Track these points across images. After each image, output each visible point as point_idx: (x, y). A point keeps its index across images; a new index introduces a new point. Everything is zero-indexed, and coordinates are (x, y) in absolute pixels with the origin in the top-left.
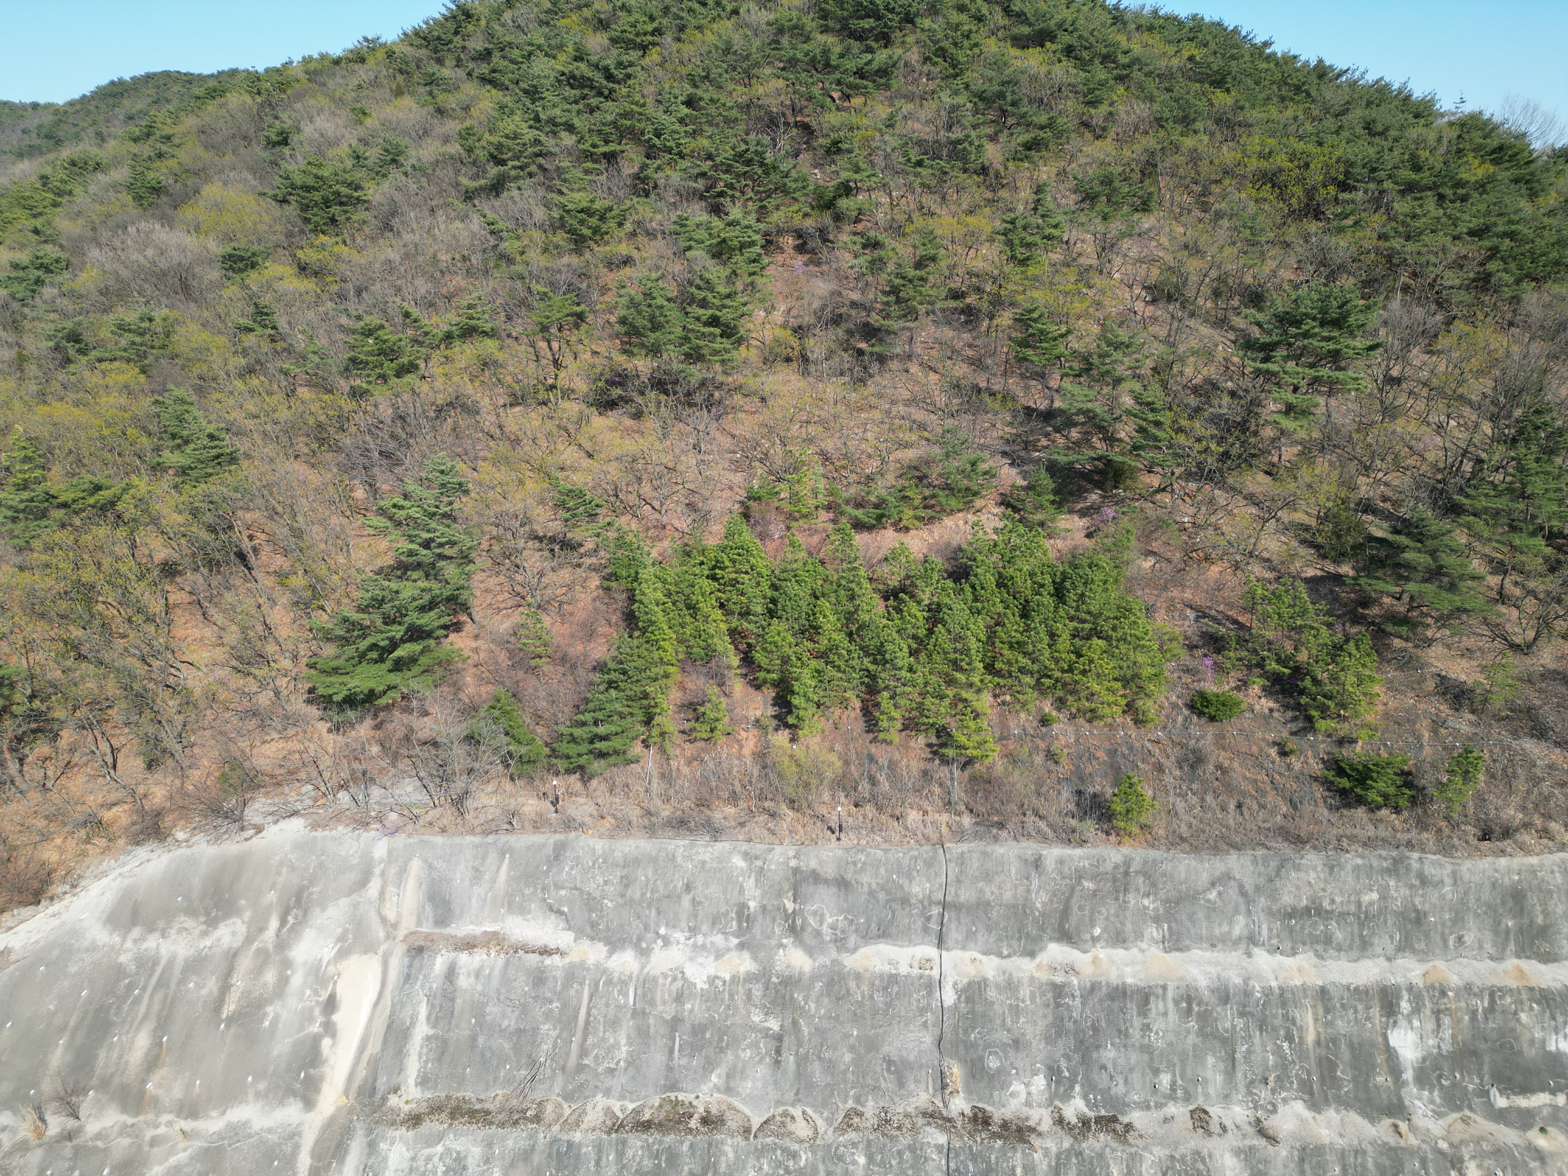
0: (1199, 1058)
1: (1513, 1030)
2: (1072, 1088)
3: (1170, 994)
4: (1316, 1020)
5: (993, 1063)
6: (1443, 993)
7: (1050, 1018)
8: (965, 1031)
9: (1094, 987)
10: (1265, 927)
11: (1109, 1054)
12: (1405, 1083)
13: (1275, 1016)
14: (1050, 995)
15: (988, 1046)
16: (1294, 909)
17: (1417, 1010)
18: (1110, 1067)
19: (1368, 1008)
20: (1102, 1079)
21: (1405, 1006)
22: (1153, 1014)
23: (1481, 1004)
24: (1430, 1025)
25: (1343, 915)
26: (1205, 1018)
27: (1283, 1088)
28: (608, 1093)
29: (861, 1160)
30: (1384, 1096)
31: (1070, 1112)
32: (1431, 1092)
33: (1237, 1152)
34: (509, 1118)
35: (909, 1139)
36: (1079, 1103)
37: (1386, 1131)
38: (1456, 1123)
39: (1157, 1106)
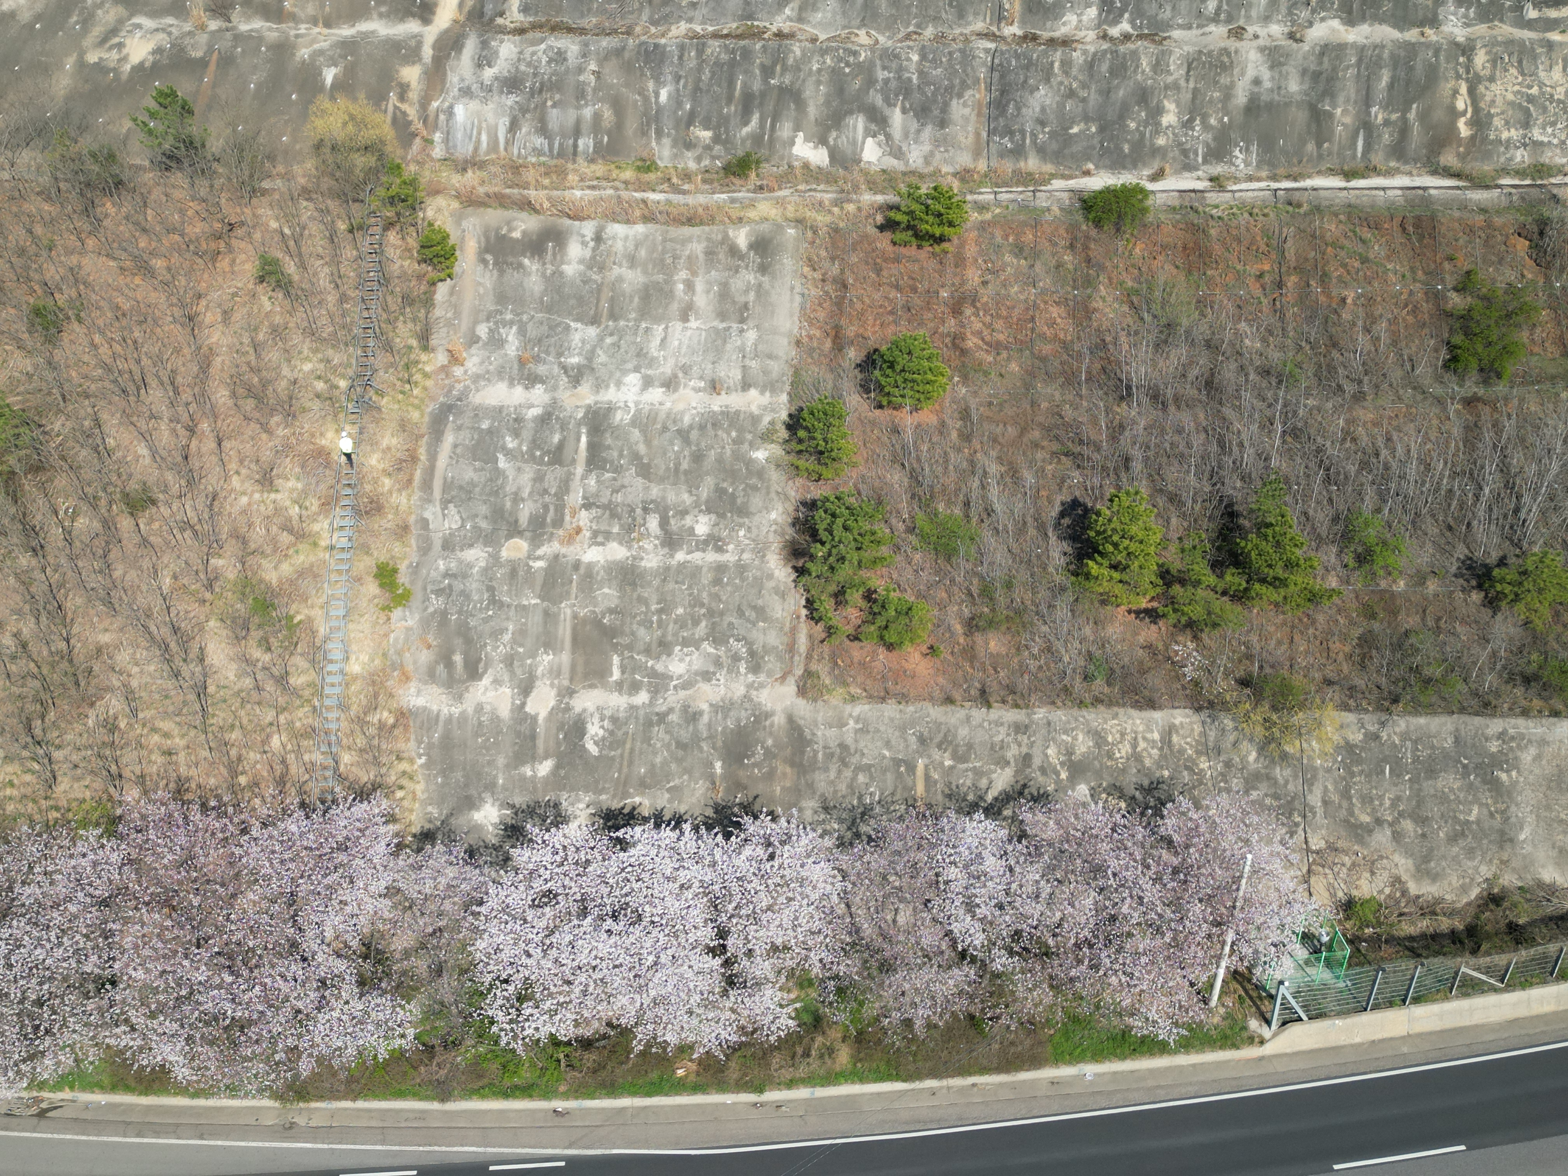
2: (1121, 15)
12: (1444, 3)
20: (1151, 8)
27: (1323, 9)
28: (690, 20)
29: (915, 58)
30: (1420, 13)
31: (1115, 32)
32: (1467, 9)
33: (1262, 49)
34: (602, 32)
35: (961, 46)
36: (1125, 26)
37: (1412, 35)
38: (1481, 29)
39: (1199, 26)
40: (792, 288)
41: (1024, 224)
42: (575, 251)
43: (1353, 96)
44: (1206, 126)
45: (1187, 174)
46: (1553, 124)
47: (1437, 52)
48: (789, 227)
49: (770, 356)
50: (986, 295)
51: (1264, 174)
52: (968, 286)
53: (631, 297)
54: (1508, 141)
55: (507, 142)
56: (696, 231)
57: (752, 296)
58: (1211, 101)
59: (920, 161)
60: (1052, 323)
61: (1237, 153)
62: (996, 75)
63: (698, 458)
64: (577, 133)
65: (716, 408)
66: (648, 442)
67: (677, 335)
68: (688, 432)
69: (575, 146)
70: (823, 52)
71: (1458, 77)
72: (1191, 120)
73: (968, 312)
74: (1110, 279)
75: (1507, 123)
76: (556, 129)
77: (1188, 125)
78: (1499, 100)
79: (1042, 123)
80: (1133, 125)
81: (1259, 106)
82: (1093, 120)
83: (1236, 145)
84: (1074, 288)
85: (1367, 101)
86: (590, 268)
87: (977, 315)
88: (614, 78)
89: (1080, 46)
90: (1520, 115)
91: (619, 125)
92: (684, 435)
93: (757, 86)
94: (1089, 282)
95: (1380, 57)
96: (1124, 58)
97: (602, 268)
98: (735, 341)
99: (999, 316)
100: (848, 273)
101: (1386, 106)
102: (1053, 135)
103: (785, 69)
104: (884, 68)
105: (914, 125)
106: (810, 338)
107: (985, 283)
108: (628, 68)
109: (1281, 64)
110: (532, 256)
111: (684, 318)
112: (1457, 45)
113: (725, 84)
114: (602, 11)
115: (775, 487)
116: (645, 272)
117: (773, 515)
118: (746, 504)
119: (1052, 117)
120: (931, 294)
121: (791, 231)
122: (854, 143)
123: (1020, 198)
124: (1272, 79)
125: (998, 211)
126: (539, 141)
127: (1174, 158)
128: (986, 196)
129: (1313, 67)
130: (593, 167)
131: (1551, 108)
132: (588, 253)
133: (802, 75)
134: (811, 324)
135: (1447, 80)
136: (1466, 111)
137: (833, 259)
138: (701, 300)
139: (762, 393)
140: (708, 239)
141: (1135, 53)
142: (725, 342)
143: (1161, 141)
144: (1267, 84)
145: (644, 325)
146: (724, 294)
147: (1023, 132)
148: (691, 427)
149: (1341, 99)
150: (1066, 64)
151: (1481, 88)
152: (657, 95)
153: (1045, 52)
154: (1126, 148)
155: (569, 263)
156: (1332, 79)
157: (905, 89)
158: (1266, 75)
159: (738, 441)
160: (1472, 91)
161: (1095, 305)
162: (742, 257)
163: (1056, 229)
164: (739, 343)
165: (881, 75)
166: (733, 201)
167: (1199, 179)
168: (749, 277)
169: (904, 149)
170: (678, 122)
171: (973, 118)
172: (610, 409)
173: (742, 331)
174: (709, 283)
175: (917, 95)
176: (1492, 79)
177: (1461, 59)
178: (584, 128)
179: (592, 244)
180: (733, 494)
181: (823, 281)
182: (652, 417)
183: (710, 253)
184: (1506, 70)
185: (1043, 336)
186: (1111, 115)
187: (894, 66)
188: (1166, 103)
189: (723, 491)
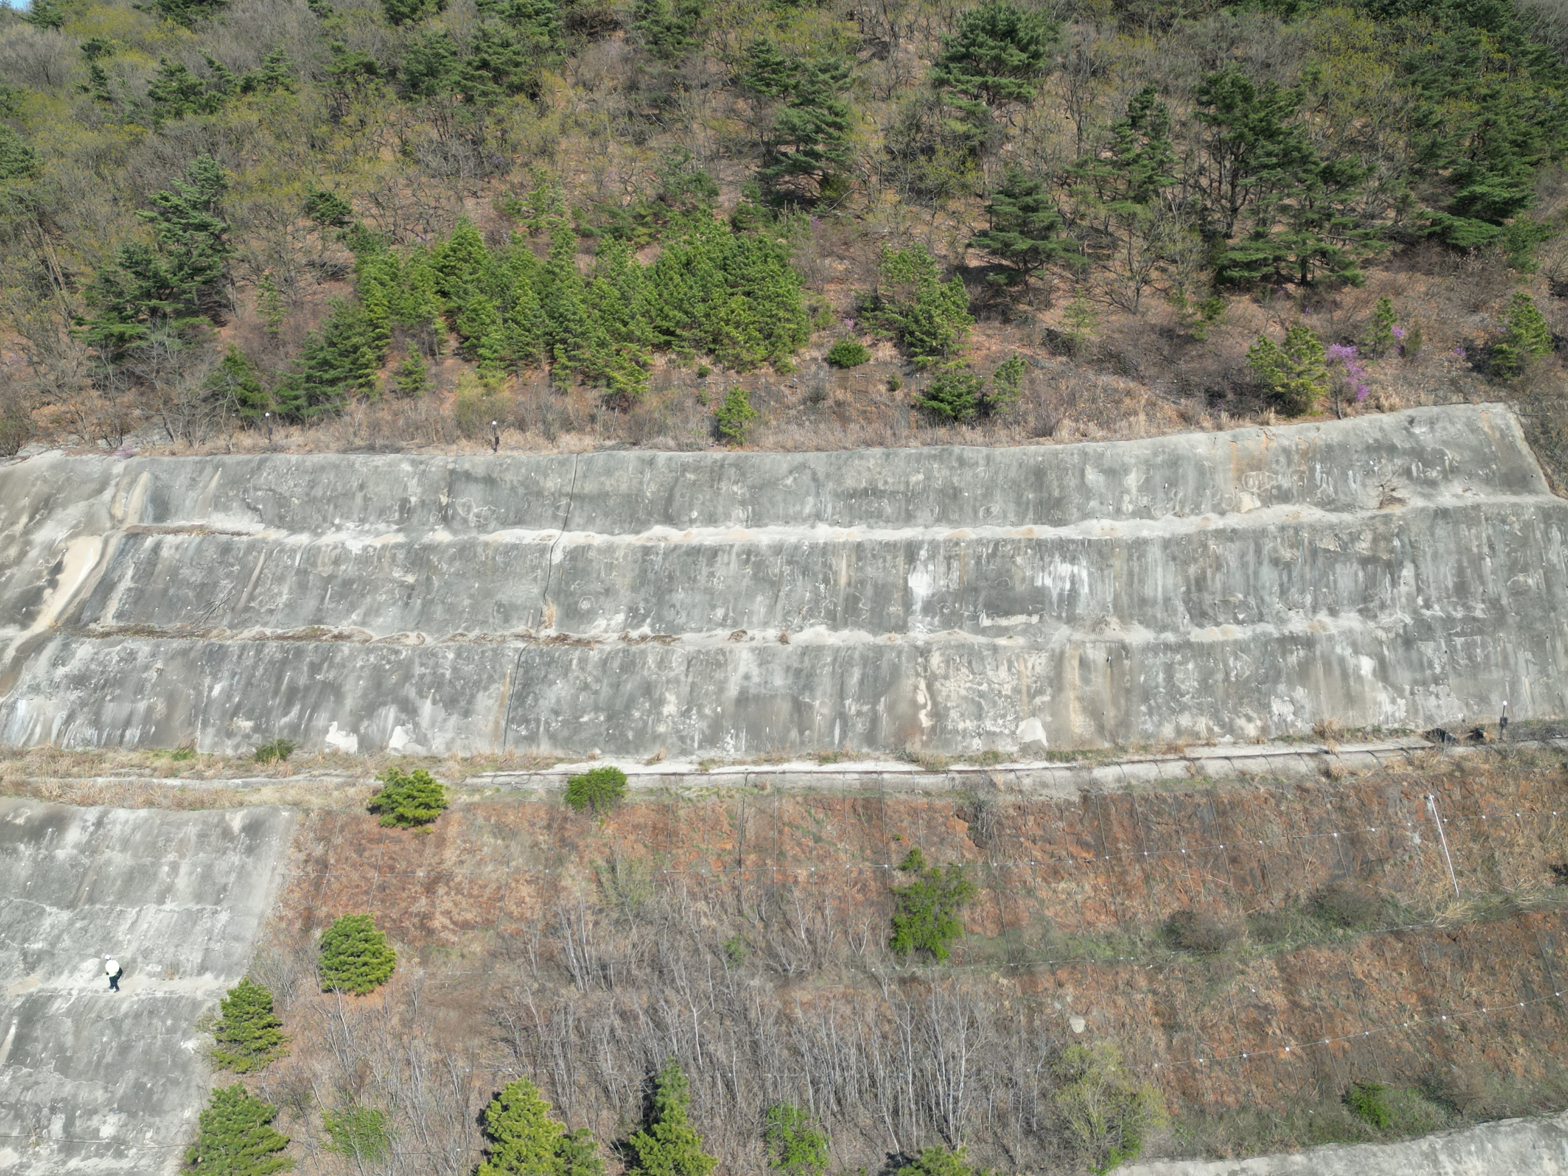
0: (750, 596)
1: (1008, 571)
2: (644, 620)
3: (735, 550)
4: (849, 566)
5: (585, 605)
6: (957, 544)
7: (637, 571)
8: (567, 583)
9: (676, 548)
10: (830, 506)
11: (679, 596)
12: (913, 613)
13: (816, 563)
14: (639, 555)
15: (584, 594)
16: (855, 490)
17: (932, 557)
18: (678, 605)
19: (895, 557)
20: (669, 614)
21: (923, 554)
22: (718, 565)
23: (985, 552)
24: (942, 569)
25: (893, 493)
26: (759, 566)
27: (812, 616)
28: (265, 624)
29: (451, 656)
30: (893, 621)
31: (634, 634)
32: (933, 618)
33: (753, 650)
34: (181, 634)
35: (495, 645)
36: (646, 629)
37: (882, 639)
38: (943, 635)
39: (708, 630)
40: (274, 869)
41: (508, 805)
42: (74, 835)
43: (829, 690)
44: (701, 715)
45: (682, 759)
46: (1003, 716)
47: (899, 653)
48: (285, 810)
49: (237, 938)
50: (460, 874)
51: (749, 759)
52: (446, 866)
53: (115, 879)
54: (965, 730)
55: (60, 732)
56: (196, 814)
57: (233, 877)
58: (706, 694)
59: (442, 748)
60: (521, 902)
61: (728, 739)
62: (521, 670)
63: (124, 1050)
64: (127, 723)
65: (159, 994)
66: (77, 1033)
67: (149, 918)
68: (122, 1020)
69: (122, 736)
70: (369, 651)
71: (918, 675)
72: (689, 710)
73: (441, 890)
74: (581, 858)
75: (962, 715)
76: (108, 721)
77: (686, 714)
78: (953, 694)
79: (556, 713)
80: (637, 714)
81: (747, 699)
82: (603, 710)
83: (728, 732)
84: (546, 867)
85: (842, 695)
86: (82, 852)
87: (448, 894)
88: (174, 675)
89: (598, 646)
90: (973, 709)
91: (169, 717)
92: (116, 1025)
93: (303, 681)
94: (560, 861)
95: (851, 657)
96: (634, 656)
97: (93, 852)
98: (206, 923)
99: (471, 896)
100: (331, 853)
101: (859, 698)
102: (565, 723)
103: (331, 666)
104: (422, 665)
105: (443, 714)
106: (281, 918)
107: (462, 862)
108: (191, 666)
109: (768, 662)
110: (29, 842)
111: (161, 900)
112: (916, 648)
113: (274, 680)
114: (188, 616)
115: (197, 1080)
116: (135, 856)
117: (187, 1114)
118: (161, 1101)
119: (565, 707)
120: (408, 874)
121: (285, 814)
122: (384, 731)
123: (513, 780)
124: (761, 674)
125: (488, 793)
126: (90, 733)
127: (673, 744)
128: (486, 779)
129: (796, 665)
130: (132, 755)
131: (1000, 702)
132: (85, 838)
133: (346, 671)
134: (286, 904)
135: (908, 677)
136: (926, 704)
137: (319, 840)
138: (182, 882)
139: (217, 977)
140: (205, 823)
141: (643, 652)
142: (195, 923)
143: (662, 729)
144: (756, 679)
145: (119, 908)
146: (207, 876)
147: (538, 721)
148: (126, 1015)
149: (818, 693)
150: (583, 661)
151: (937, 685)
152: (211, 689)
153: (567, 651)
154: (630, 735)
155: (63, 848)
156: (811, 675)
157: (438, 683)
158: (755, 671)
159: (171, 1031)
160: (929, 687)
161: (563, 883)
162: (232, 840)
163: (538, 810)
164: (209, 925)
165: (418, 670)
166: (246, 785)
167: (691, 763)
168: (235, 859)
169: (429, 736)
170: (224, 713)
171: (496, 707)
172: (51, 998)
173: (215, 912)
174: (194, 865)
175: (447, 689)
176: (946, 677)
177: (920, 660)
178: (136, 719)
179: (92, 828)
180: (151, 1089)
181: (306, 861)
182: (90, 1005)
183: (202, 836)
184: (958, 670)
185: (510, 915)
186: (619, 705)
187: (431, 662)
188: (667, 695)
189: (142, 1086)
